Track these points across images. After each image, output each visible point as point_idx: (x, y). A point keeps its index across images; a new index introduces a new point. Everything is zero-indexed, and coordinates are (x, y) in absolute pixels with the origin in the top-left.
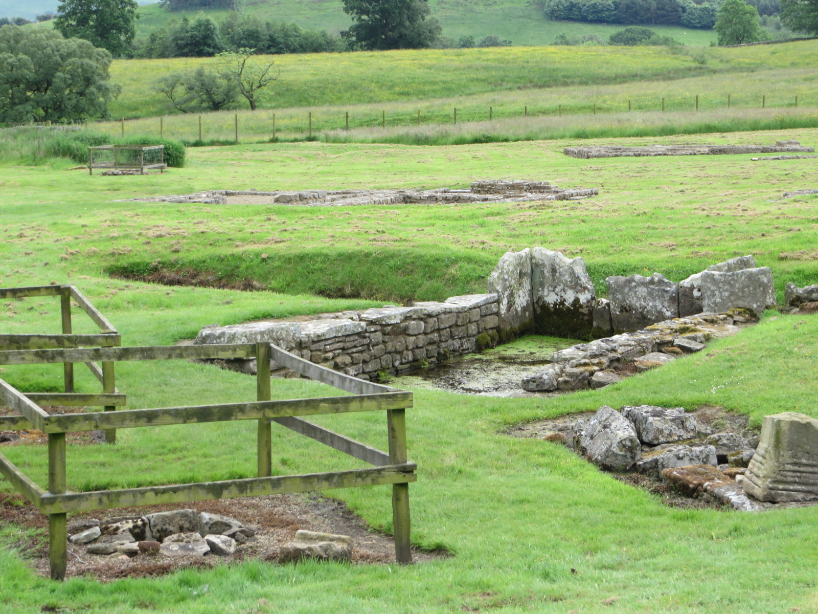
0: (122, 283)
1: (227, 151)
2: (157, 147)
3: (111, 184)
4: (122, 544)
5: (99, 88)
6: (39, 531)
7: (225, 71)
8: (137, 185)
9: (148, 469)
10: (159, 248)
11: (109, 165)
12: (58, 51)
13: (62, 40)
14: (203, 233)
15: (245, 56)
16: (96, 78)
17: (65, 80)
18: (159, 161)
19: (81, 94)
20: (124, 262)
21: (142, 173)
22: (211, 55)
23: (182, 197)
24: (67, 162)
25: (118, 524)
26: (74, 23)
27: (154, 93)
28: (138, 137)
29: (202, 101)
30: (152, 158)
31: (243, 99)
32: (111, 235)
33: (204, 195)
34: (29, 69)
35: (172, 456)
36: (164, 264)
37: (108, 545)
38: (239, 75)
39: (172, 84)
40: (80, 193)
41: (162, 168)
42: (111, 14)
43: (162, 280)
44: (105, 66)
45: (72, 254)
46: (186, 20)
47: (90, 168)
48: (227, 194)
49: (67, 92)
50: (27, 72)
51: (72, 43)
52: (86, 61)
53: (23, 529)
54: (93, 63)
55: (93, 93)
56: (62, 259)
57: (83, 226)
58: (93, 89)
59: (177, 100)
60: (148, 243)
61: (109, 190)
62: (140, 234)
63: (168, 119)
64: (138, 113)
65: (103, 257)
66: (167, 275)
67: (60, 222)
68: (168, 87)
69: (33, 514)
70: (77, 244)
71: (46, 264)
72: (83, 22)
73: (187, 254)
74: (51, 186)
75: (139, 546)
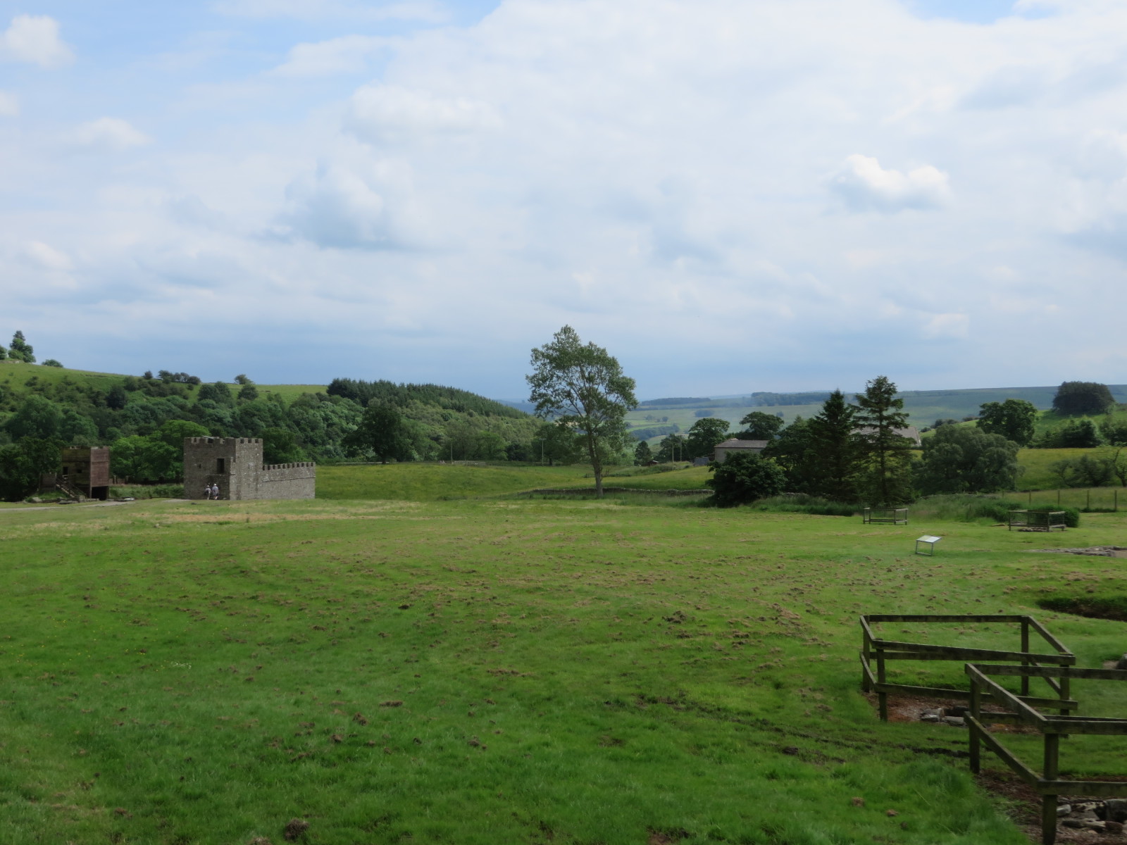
0: (1052, 613)
1: (1109, 518)
2: (1059, 513)
3: (1026, 538)
4: (1090, 821)
5: (1010, 468)
6: (1023, 803)
7: (1103, 458)
8: (1046, 540)
9: (1099, 762)
10: (1077, 589)
11: (1023, 524)
12: (981, 442)
13: (984, 435)
14: (1111, 579)
15: (1118, 448)
16: (1007, 461)
17: (985, 462)
18: (1061, 523)
19: (996, 472)
20: (1051, 598)
21: (1048, 531)
22: (1093, 446)
23: (1080, 550)
24: (991, 521)
25: (1084, 804)
26: (991, 423)
27: (1049, 473)
28: (1043, 505)
29: (1086, 479)
30: (1056, 520)
31: (1117, 479)
32: (1040, 577)
33: (1097, 549)
34: (959, 454)
35: (1115, 753)
36: (1081, 600)
37: (1079, 821)
38: (1114, 461)
39: (1064, 466)
40: (1004, 543)
41: (1063, 528)
42: (1018, 417)
43: (1079, 613)
44: (1014, 453)
45: (1012, 589)
46: (1072, 422)
47: (1010, 526)
48: (1116, 549)
49: (986, 471)
50: (958, 456)
51: (991, 437)
52: (1001, 449)
53: (1010, 800)
54: (1005, 451)
55: (1005, 472)
56: (1005, 593)
57: (1018, 569)
58: (1005, 469)
59: (1067, 478)
60: (1068, 585)
61: (1024, 542)
62: (1062, 578)
63: (1063, 492)
64: (1038, 487)
65: (1035, 593)
66: (1084, 609)
67: (999, 565)
68: (1060, 468)
69: (1016, 788)
70: (1015, 583)
71: (993, 596)
72: (997, 422)
73: (1099, 594)
74: (982, 537)
75: (1106, 825)
